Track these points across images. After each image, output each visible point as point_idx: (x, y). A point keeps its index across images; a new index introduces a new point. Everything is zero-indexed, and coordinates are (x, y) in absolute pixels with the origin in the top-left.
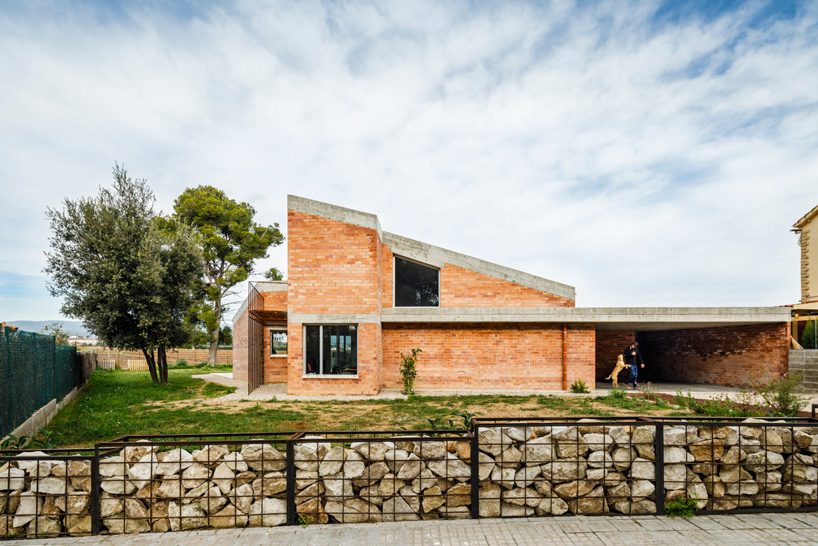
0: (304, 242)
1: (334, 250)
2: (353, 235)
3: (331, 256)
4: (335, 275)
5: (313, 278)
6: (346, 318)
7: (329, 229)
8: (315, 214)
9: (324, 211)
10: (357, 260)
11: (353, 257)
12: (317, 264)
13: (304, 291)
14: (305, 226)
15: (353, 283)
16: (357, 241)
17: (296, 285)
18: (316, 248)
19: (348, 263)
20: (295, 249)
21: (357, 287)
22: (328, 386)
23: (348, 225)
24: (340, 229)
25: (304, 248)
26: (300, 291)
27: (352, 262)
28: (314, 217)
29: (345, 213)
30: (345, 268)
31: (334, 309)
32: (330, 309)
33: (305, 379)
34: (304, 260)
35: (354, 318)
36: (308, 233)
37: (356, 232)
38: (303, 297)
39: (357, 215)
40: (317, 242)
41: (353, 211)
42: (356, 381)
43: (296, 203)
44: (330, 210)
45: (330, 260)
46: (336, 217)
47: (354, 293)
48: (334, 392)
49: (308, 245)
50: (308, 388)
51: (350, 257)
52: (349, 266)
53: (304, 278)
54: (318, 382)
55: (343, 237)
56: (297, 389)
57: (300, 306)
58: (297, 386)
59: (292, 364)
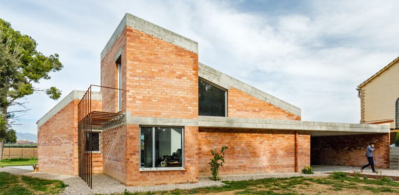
0: (140, 56)
1: (165, 66)
2: (180, 56)
3: (163, 71)
4: (166, 86)
5: (149, 87)
6: (175, 122)
7: (162, 48)
8: (151, 34)
9: (157, 32)
10: (184, 76)
11: (181, 73)
12: (152, 76)
13: (141, 97)
14: (141, 42)
15: (180, 94)
16: (184, 61)
17: (134, 91)
18: (151, 62)
19: (177, 78)
20: (133, 61)
21: (183, 98)
22: (161, 177)
23: (176, 47)
24: (170, 49)
25: (140, 61)
26: (137, 97)
27: (180, 77)
28: (149, 36)
29: (175, 37)
30: (174, 81)
31: (166, 114)
32: (162, 114)
33: (141, 172)
34: (140, 71)
35: (182, 122)
36: (144, 48)
37: (183, 53)
38: (140, 102)
39: (184, 41)
40: (152, 57)
41: (181, 37)
42: (183, 172)
43: (134, 22)
44: (162, 33)
45: (162, 73)
46: (167, 38)
47: (181, 102)
48: (165, 182)
49: (144, 59)
50: (145, 179)
51: (178, 73)
52: (177, 80)
53: (141, 87)
54: (153, 174)
55: (173, 56)
56: (135, 180)
57: (137, 110)
58: (134, 178)
59: (131, 160)
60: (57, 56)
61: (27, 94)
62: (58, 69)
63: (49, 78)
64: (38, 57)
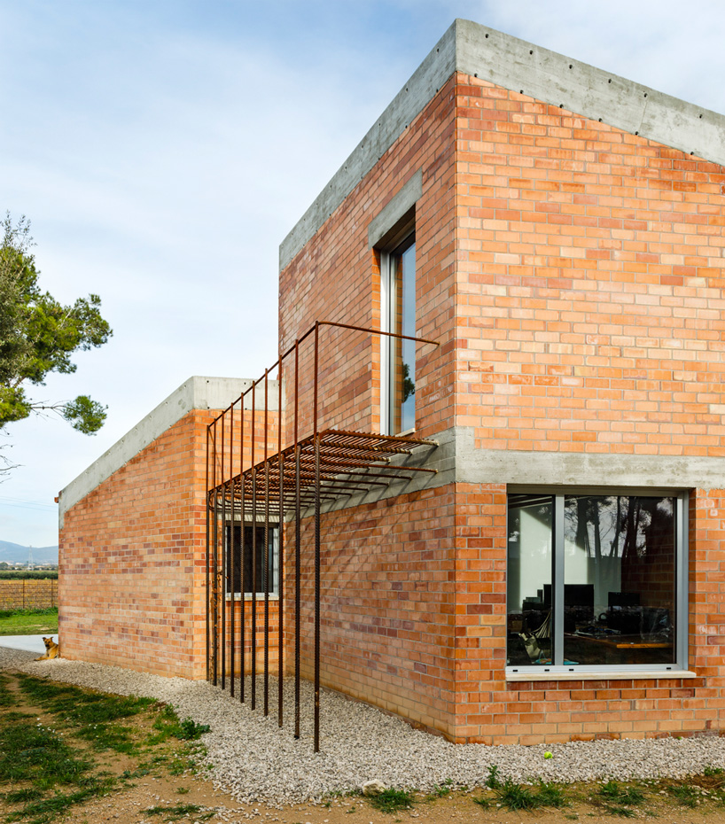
0: (513, 194)
1: (616, 233)
2: (679, 186)
3: (606, 254)
4: (618, 319)
5: (547, 326)
6: (655, 470)
7: (601, 158)
8: (555, 99)
9: (582, 91)
10: (693, 273)
11: (679, 260)
12: (557, 278)
13: (515, 369)
14: (516, 137)
15: (677, 349)
16: (692, 210)
17: (486, 345)
18: (552, 216)
19: (664, 281)
20: (483, 217)
21: (692, 366)
22: (597, 705)
23: (662, 152)
24: (638, 161)
25: (512, 215)
26: (499, 368)
27: (676, 278)
28: (548, 110)
29: (655, 108)
30: (652, 297)
31: (616, 438)
32: (602, 437)
33: (515, 685)
34: (512, 259)
35: (683, 468)
36: (529, 162)
37: (690, 176)
38: (513, 389)
39: (693, 120)
40: (559, 198)
41: (679, 105)
42: (687, 686)
43: (489, 54)
44: (603, 92)
45: (603, 265)
46: (621, 116)
47: (680, 386)
48: (614, 728)
49: (527, 206)
50: (529, 716)
51: (670, 260)
52: (666, 290)
53: (515, 325)
54: (562, 696)
55: (648, 191)
56: (486, 719)
57: (500, 423)
58: (485, 708)
59: (472, 631)
60: (96, 300)
61: (13, 418)
62: (97, 341)
63: (73, 369)
64: (43, 305)
